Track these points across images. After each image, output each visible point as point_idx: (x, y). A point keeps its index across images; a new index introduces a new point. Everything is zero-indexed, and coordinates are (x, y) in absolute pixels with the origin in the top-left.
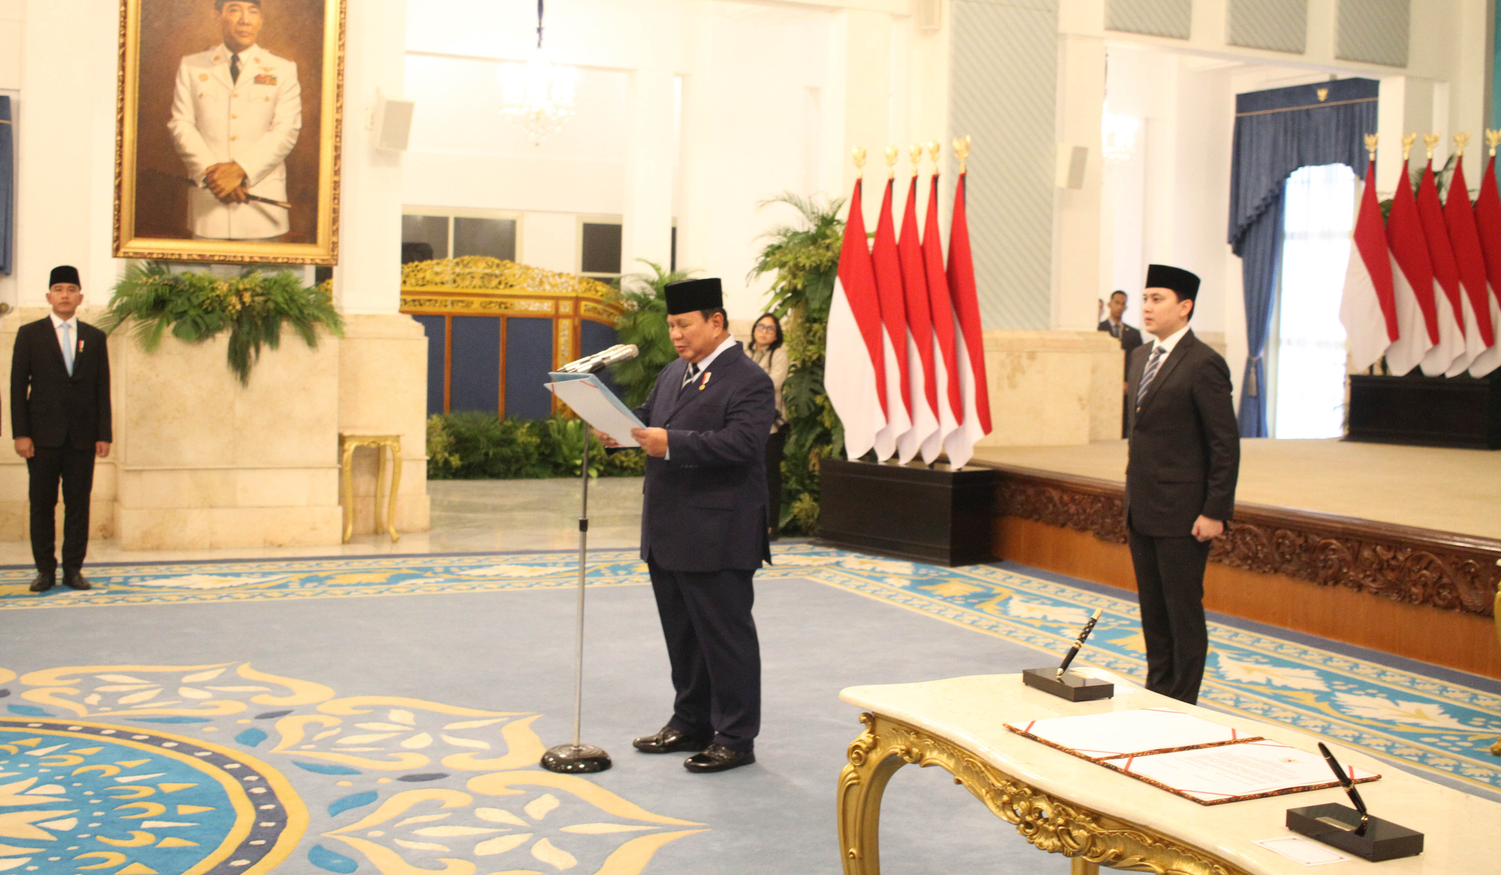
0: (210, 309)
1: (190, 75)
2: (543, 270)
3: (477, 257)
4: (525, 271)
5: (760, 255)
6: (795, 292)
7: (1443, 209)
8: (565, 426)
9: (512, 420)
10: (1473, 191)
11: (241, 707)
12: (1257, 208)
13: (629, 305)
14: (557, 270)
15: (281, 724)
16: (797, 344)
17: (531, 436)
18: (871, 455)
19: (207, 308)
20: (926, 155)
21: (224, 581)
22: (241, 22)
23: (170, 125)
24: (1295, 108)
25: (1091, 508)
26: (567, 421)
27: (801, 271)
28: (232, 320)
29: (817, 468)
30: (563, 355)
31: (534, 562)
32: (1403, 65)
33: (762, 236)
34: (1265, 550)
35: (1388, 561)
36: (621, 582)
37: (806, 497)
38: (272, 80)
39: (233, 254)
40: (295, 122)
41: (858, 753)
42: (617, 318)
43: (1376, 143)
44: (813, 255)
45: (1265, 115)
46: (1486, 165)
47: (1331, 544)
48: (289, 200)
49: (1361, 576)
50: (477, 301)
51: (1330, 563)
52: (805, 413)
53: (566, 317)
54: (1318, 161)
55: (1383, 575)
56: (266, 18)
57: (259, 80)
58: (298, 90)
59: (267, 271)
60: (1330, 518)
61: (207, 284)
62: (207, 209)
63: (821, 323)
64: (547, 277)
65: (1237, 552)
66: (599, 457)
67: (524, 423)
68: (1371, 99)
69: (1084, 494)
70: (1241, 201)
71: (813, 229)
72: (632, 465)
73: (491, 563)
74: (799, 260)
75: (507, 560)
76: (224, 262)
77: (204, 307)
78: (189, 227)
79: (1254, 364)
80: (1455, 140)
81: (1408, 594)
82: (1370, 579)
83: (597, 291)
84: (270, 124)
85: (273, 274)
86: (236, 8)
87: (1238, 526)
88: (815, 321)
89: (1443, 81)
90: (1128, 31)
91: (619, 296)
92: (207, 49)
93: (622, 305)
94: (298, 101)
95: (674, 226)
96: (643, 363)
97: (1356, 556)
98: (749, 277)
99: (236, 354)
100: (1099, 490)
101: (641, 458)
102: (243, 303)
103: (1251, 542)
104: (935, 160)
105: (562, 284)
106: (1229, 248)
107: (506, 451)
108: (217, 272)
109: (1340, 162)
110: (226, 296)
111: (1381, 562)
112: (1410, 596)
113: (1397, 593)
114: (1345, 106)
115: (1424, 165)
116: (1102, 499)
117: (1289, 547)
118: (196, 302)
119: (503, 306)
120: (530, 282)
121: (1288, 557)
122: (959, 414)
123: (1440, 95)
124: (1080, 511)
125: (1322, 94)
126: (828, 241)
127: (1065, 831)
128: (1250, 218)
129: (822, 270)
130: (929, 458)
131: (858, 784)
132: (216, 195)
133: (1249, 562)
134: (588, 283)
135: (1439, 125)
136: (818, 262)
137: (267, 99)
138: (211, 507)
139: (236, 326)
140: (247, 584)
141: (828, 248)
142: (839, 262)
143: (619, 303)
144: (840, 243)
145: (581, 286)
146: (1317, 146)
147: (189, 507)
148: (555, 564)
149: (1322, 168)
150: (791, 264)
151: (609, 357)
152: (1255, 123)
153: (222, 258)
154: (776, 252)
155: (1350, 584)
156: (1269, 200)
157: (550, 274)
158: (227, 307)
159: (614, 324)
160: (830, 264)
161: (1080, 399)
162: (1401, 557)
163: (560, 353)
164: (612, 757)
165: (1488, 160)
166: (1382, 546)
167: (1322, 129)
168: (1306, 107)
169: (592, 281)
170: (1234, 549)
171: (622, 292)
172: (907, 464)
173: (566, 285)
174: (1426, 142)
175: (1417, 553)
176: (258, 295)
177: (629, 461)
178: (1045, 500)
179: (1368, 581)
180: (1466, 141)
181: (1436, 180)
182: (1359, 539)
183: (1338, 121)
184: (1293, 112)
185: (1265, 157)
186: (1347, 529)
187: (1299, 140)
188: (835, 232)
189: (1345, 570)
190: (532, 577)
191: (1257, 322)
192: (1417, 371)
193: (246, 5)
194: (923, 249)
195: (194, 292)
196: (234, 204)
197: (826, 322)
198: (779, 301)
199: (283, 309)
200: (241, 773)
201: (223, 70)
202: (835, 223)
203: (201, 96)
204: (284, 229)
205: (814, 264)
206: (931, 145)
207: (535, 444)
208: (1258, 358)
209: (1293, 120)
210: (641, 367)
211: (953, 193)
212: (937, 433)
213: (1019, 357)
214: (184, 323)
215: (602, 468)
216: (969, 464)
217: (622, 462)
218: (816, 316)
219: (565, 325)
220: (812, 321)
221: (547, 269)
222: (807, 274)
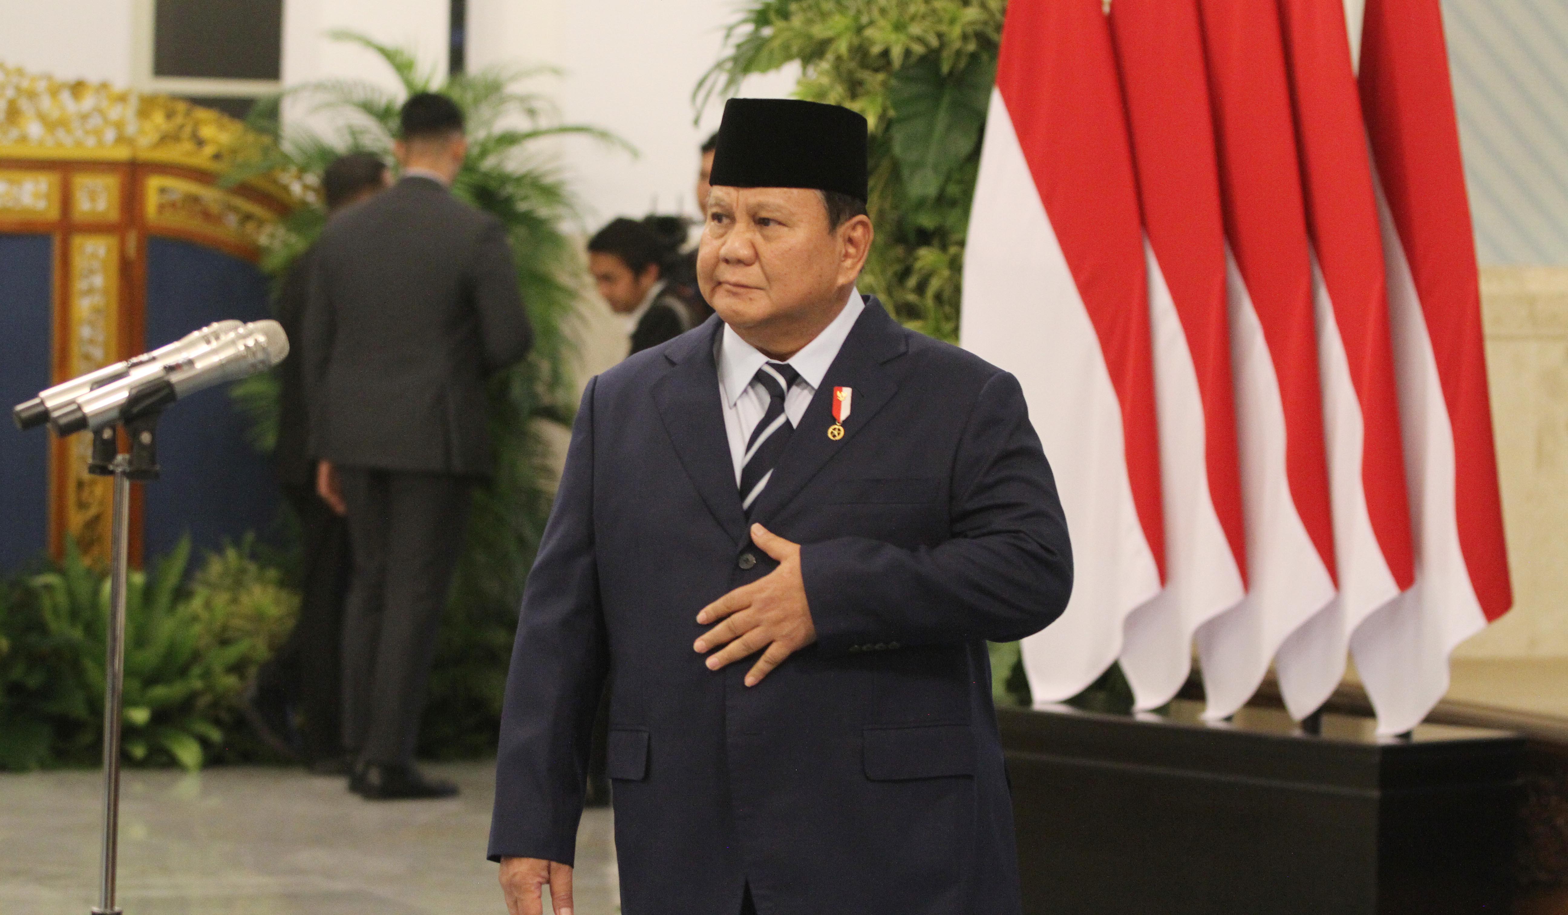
2: (20, 72)
5: (740, 16)
13: (305, 187)
14: (67, 73)
18: (1111, 687)
27: (876, 70)
42: (268, 229)
53: (96, 228)
63: (944, 247)
64: (32, 95)
66: (203, 702)
74: (869, 32)
83: (200, 143)
88: (924, 237)
91: (273, 160)
93: (286, 188)
105: (84, 117)
122: (1403, 555)
129: (945, 68)
130: (1304, 698)
134: (170, 115)
136: (934, 42)
142: (995, 37)
143: (275, 182)
145: (148, 126)
150: (842, 46)
151: (190, 363)
157: (41, 86)
160: (972, 47)
169: (181, 107)
171: (287, 147)
172: (1228, 719)
173: (95, 121)
197: (962, 244)
205: (918, 49)
212: (1330, 614)
215: (216, 735)
216: (1432, 719)
218: (927, 221)
219: (94, 256)
220: (912, 237)
221: (34, 67)
222: (893, 82)
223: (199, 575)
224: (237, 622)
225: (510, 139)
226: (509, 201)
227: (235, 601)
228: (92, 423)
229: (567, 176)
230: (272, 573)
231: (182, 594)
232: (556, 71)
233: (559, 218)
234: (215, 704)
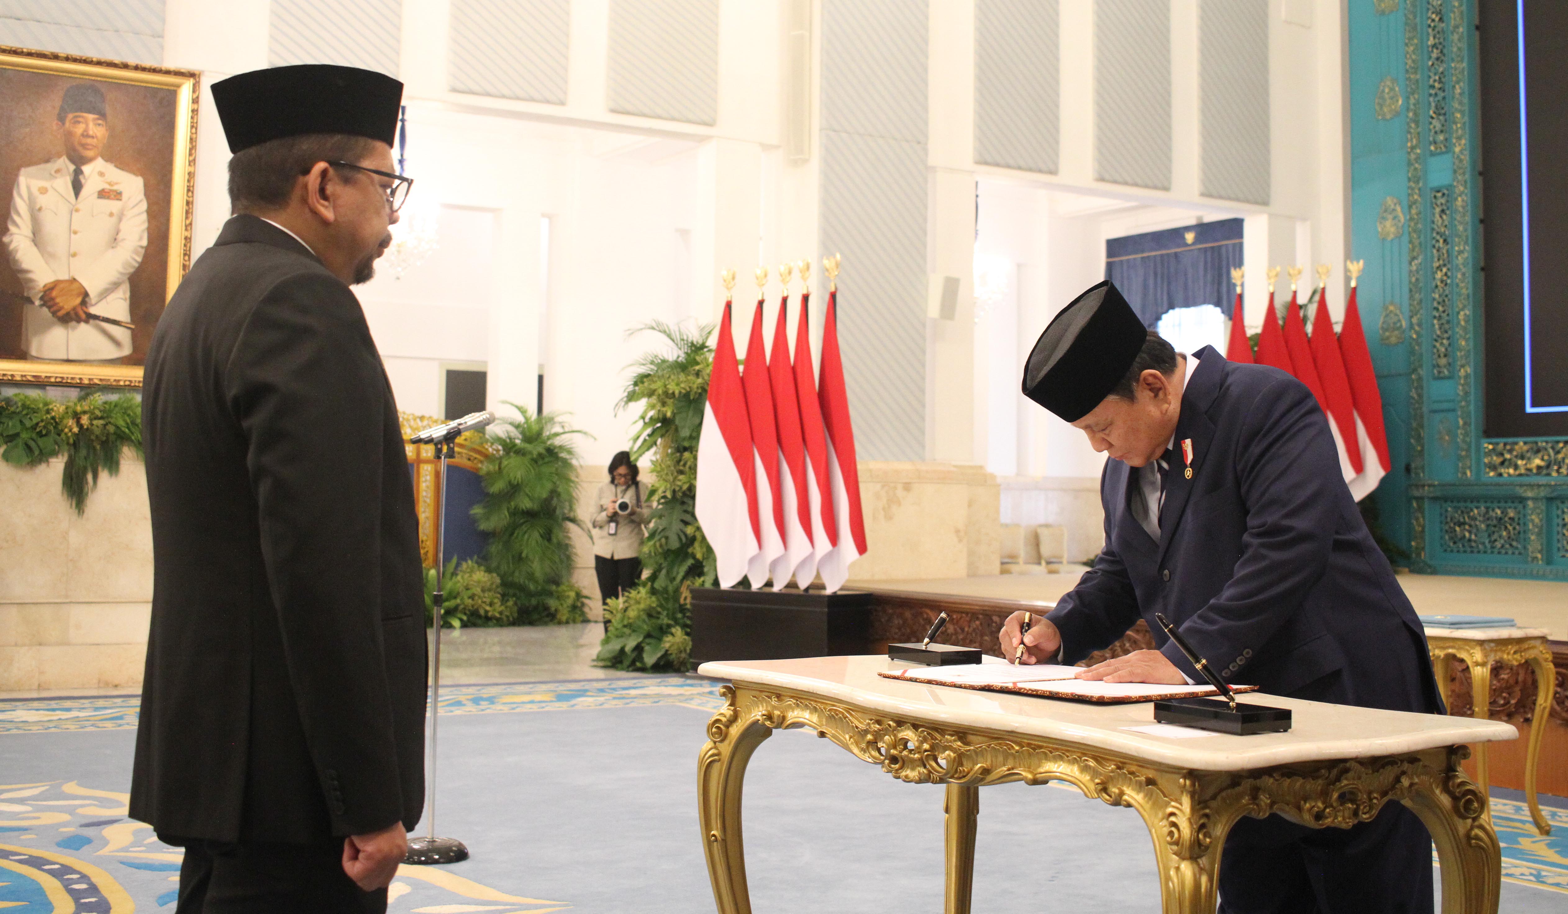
0: (44, 432)
1: (28, 188)
5: (628, 385)
6: (665, 422)
7: (1309, 341)
10: (1336, 323)
11: (66, 817)
13: (494, 449)
15: (108, 831)
16: (667, 474)
18: (745, 582)
19: (41, 431)
20: (796, 274)
21: (52, 715)
22: (85, 133)
23: (6, 239)
24: (1164, 252)
25: (969, 627)
27: (670, 398)
28: (68, 444)
29: (688, 601)
30: (425, 502)
32: (1265, 203)
33: (631, 365)
36: (483, 710)
37: (678, 631)
38: (118, 196)
39: (70, 376)
40: (141, 239)
41: (718, 728)
43: (1243, 276)
44: (682, 382)
45: (1134, 259)
46: (1348, 296)
48: (133, 321)
52: (675, 544)
53: (427, 461)
54: (1188, 303)
56: (111, 130)
57: (103, 194)
58: (144, 206)
59: (108, 394)
61: (41, 406)
62: (45, 328)
63: (691, 453)
64: (408, 420)
66: (462, 606)
68: (1237, 241)
69: (962, 612)
71: (682, 358)
72: (498, 615)
74: (668, 387)
76: (62, 384)
77: (38, 430)
78: (23, 347)
80: (1318, 272)
84: (114, 240)
85: (114, 397)
86: (80, 119)
88: (686, 449)
89: (1304, 219)
90: (997, 165)
91: (483, 441)
92: (47, 161)
93: (487, 449)
94: (144, 217)
95: (541, 373)
96: (508, 509)
98: (617, 408)
99: (72, 480)
101: (506, 607)
102: (81, 426)
104: (804, 279)
105: (424, 427)
108: (52, 394)
109: (1209, 303)
110: (62, 419)
114: (1212, 248)
115: (1289, 298)
116: (981, 616)
118: (28, 424)
122: (833, 536)
123: (1302, 232)
124: (959, 630)
125: (1190, 237)
126: (697, 368)
127: (931, 757)
129: (692, 398)
130: (803, 584)
131: (719, 760)
132: (54, 314)
135: (1303, 260)
136: (688, 389)
137: (111, 215)
138: (40, 644)
139: (72, 452)
140: (78, 717)
141: (698, 374)
142: (708, 388)
143: (484, 447)
144: (709, 370)
146: (1186, 288)
147: (16, 645)
149: (1192, 310)
150: (660, 391)
152: (1125, 267)
153: (58, 380)
154: (645, 380)
157: (411, 417)
158: (62, 430)
159: (478, 469)
160: (700, 391)
161: (957, 531)
164: (470, 850)
165: (1350, 291)
167: (1190, 272)
168: (1173, 251)
171: (487, 436)
172: (781, 590)
173: (427, 428)
174: (1290, 275)
176: (97, 418)
177: (494, 610)
178: (922, 622)
180: (1328, 272)
181: (1301, 314)
183: (1206, 263)
184: (1162, 256)
187: (1169, 283)
188: (706, 359)
193: (91, 117)
194: (794, 369)
195: (27, 414)
196: (74, 323)
197: (697, 451)
198: (649, 431)
199: (124, 432)
200: (61, 873)
201: (64, 183)
202: (706, 350)
203: (40, 209)
204: (127, 351)
205: (683, 391)
206: (801, 264)
209: (1162, 264)
210: (506, 513)
211: (824, 308)
212: (811, 556)
213: (895, 488)
214: (16, 446)
215: (465, 618)
216: (841, 589)
217: (486, 612)
218: (686, 444)
219: (427, 470)
220: (682, 450)
222: (676, 402)
223: (459, 569)
224: (471, 583)
225: (557, 435)
226: (557, 453)
227: (471, 576)
228: (435, 440)
229: (573, 446)
230: (482, 568)
231: (454, 574)
232: (570, 414)
234: (464, 609)
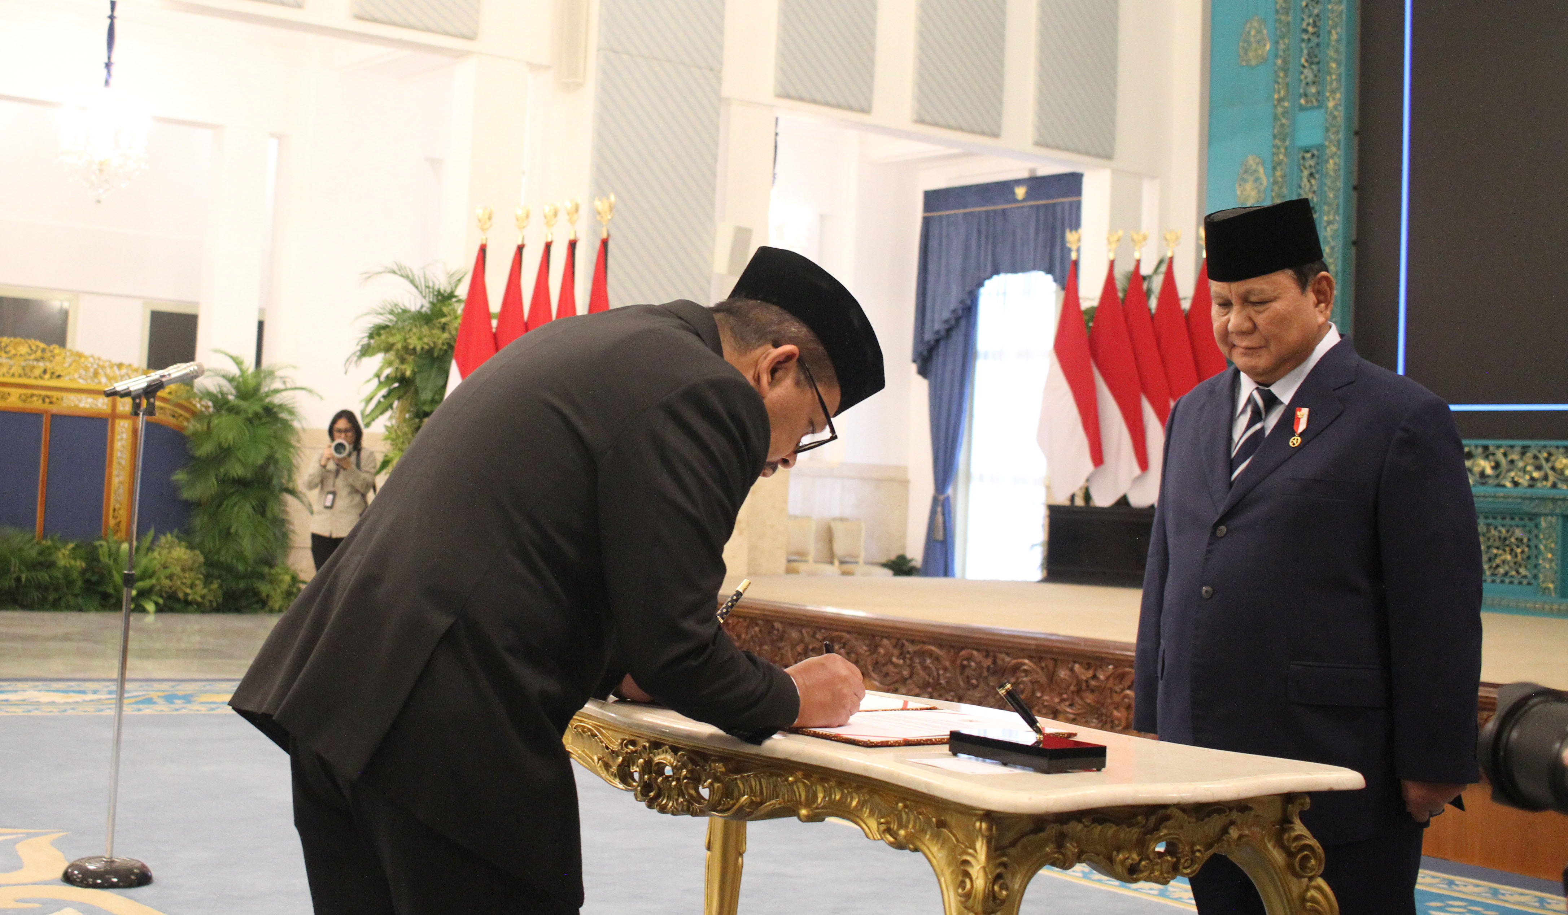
2: (99, 359)
3: (18, 339)
4: (77, 359)
5: (362, 336)
6: (404, 382)
7: (1152, 318)
8: (118, 549)
9: (52, 540)
10: (1185, 298)
12: (946, 321)
13: (202, 406)
14: (116, 360)
17: (75, 559)
20: (563, 217)
24: (990, 208)
25: (747, 634)
26: (120, 543)
27: (411, 355)
30: (120, 464)
31: (72, 689)
32: (1108, 156)
33: (367, 314)
34: (948, 675)
35: (1086, 681)
36: (177, 710)
42: (188, 421)
43: (1079, 240)
44: (425, 336)
45: (955, 215)
46: (1200, 270)
47: (1023, 664)
49: (1057, 700)
50: (15, 392)
51: (1021, 686)
53: (123, 417)
54: (1014, 269)
55: (1082, 699)
60: (1022, 634)
64: (103, 367)
65: (915, 678)
66: (158, 588)
67: (66, 543)
68: (1074, 198)
69: (739, 617)
70: (928, 314)
71: (426, 308)
72: (199, 599)
73: (15, 689)
74: (409, 341)
75: (36, 686)
79: (940, 503)
80: (1166, 239)
81: (1109, 720)
82: (1067, 703)
87: (918, 647)
89: (1152, 177)
90: (801, 99)
91: (191, 395)
93: (194, 405)
95: (261, 319)
96: (217, 476)
97: (1052, 677)
98: (348, 364)
100: (757, 612)
101: (210, 590)
103: (931, 666)
104: (572, 222)
106: (914, 367)
107: (43, 576)
109: (1039, 270)
111: (1079, 682)
112: (1112, 722)
113: (1097, 719)
114: (1046, 206)
115: (1131, 267)
116: (760, 622)
117: (975, 670)
119: (47, 400)
120: (83, 372)
121: (974, 682)
123: (1149, 193)
125: (1020, 192)
126: (443, 320)
127: (691, 785)
128: (937, 332)
129: (436, 355)
133: (930, 690)
135: (1149, 222)
136: (432, 345)
141: (443, 327)
142: (453, 343)
143: (191, 403)
144: (457, 323)
146: (1013, 250)
148: (95, 692)
149: (1020, 276)
150: (399, 346)
152: (944, 223)
154: (382, 332)
155: (1044, 711)
156: (960, 312)
157: (107, 364)
159: (184, 428)
160: (445, 347)
162: (1102, 677)
163: (115, 460)
164: (154, 873)
166: (1080, 663)
167: (1019, 233)
168: (1000, 207)
170: (911, 676)
171: (195, 390)
174: (1133, 240)
175: (1120, 671)
177: (195, 593)
179: (1064, 707)
180: (1177, 239)
181: (1145, 286)
182: (1054, 656)
183: (1038, 223)
184: (987, 212)
185: (956, 263)
186: (1041, 645)
187: (994, 245)
188: (454, 310)
189: (1039, 694)
190: (66, 703)
191: (946, 452)
192: (1123, 501)
198: (384, 391)
202: (454, 300)
205: (426, 347)
206: (569, 205)
207: (80, 569)
208: (946, 495)
209: (988, 220)
210: (214, 480)
215: (161, 601)
217: (186, 595)
218: (427, 409)
219: (123, 426)
221: (104, 358)
222: (417, 359)
223: (157, 542)
224: (169, 560)
225: (277, 391)
226: (276, 413)
227: (169, 552)
228: (133, 394)
229: (296, 405)
230: (183, 543)
231: (150, 549)
232: (294, 367)
233: (292, 420)
234: (161, 590)
